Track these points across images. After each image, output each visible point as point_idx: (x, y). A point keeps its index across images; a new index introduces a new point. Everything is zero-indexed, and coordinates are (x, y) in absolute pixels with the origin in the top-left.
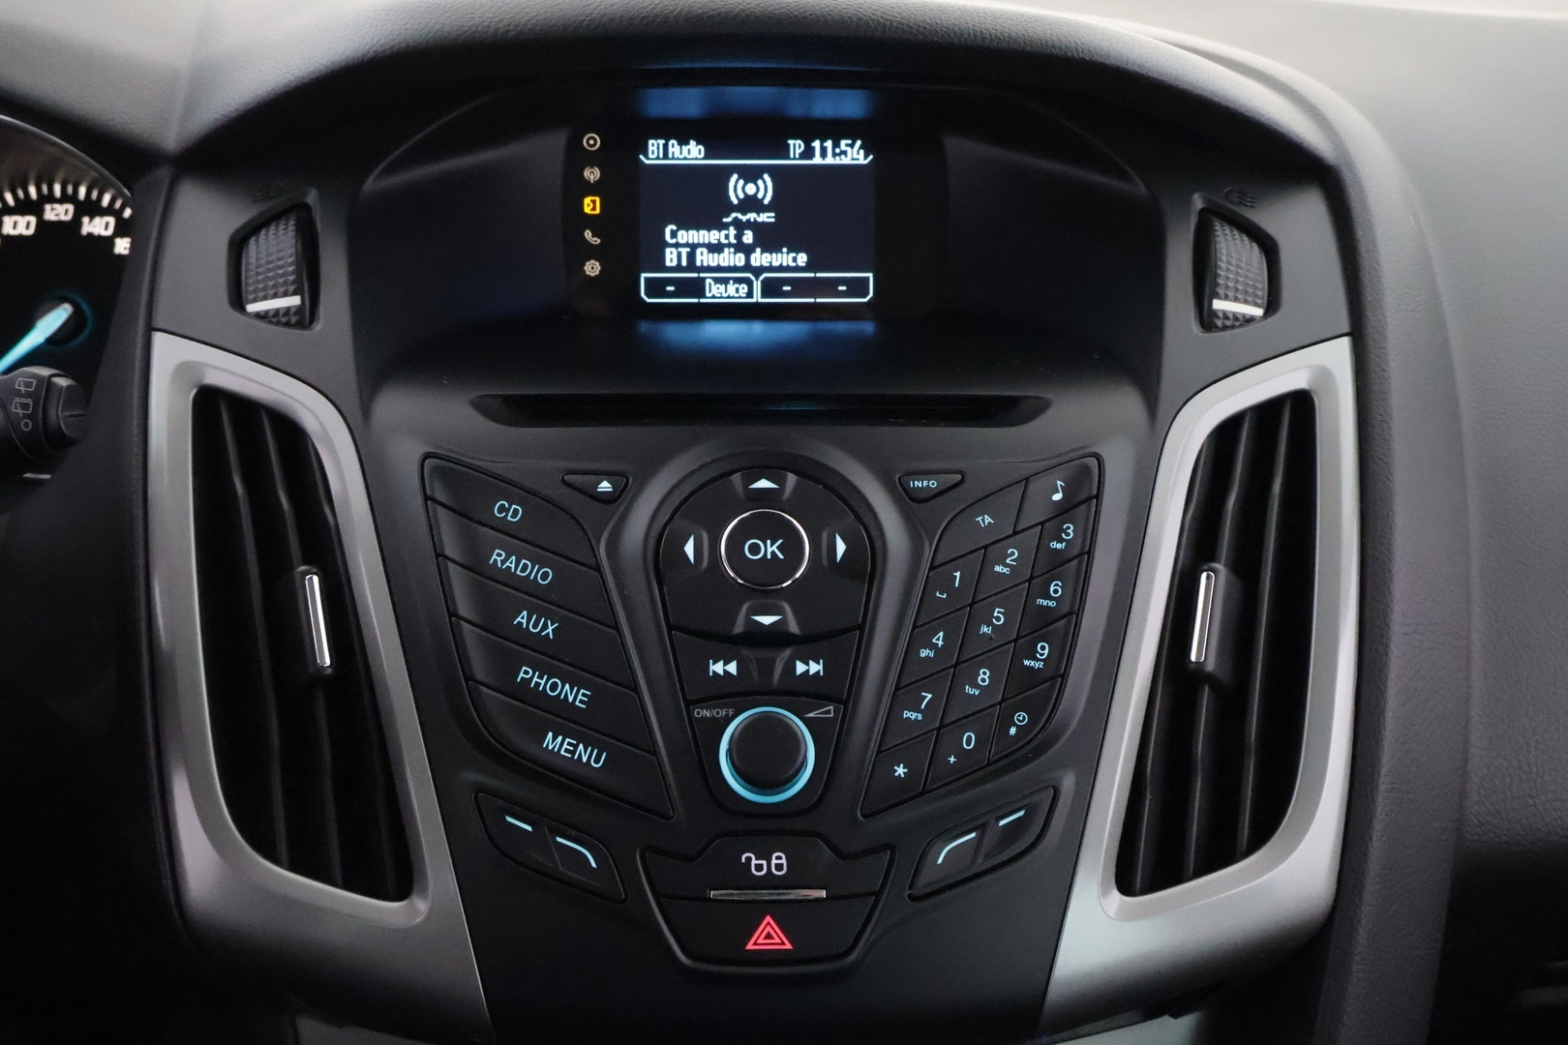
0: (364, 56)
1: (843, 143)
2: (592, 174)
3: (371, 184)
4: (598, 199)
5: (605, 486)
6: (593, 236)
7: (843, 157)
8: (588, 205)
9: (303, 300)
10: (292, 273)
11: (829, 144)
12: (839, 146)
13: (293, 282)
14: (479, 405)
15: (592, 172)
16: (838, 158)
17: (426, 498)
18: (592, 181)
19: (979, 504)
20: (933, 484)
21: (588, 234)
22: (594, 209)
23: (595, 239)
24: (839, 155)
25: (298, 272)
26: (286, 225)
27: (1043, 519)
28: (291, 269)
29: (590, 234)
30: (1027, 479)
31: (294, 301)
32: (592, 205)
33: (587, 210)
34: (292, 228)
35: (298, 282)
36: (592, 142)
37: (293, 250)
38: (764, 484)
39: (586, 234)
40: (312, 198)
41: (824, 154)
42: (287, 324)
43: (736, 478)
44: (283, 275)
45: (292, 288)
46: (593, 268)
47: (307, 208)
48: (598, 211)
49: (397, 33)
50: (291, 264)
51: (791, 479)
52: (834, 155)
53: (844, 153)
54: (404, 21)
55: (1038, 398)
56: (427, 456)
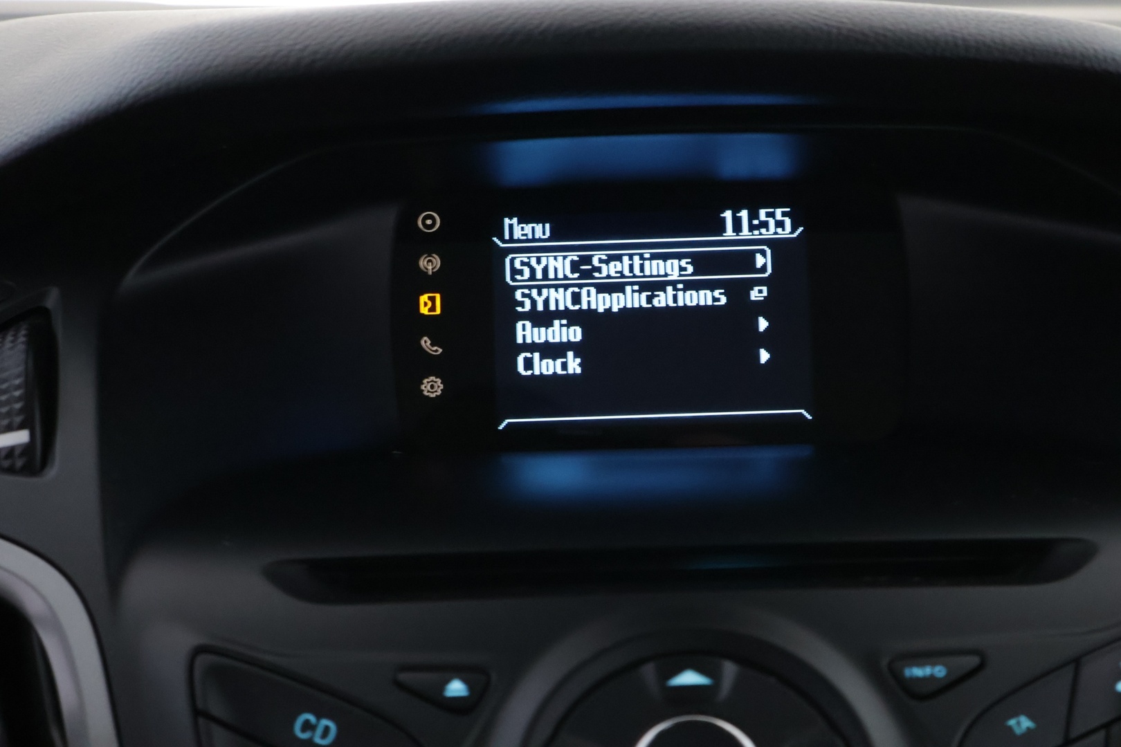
0: (119, 103)
1: (762, 213)
2: (430, 264)
3: (133, 279)
4: (438, 297)
5: (456, 688)
6: (432, 345)
7: (763, 231)
8: (426, 304)
9: (32, 435)
10: (19, 399)
11: (744, 214)
12: (757, 217)
13: (21, 411)
14: (275, 576)
15: (429, 261)
16: (756, 232)
17: (198, 713)
18: (430, 273)
19: (1010, 701)
20: (939, 671)
21: (426, 343)
22: (433, 309)
23: (435, 348)
24: (758, 227)
25: (27, 398)
26: (15, 336)
27: (1105, 719)
28: (17, 393)
29: (429, 342)
30: (1076, 662)
31: (20, 437)
32: (430, 304)
33: (424, 310)
34: (22, 339)
35: (27, 411)
36: (429, 222)
37: (21, 369)
38: (689, 678)
39: (423, 342)
40: (52, 300)
41: (737, 227)
42: (11, 470)
43: (649, 672)
44: (7, 402)
45: (18, 419)
46: (432, 387)
47: (46, 312)
48: (438, 311)
49: (165, 71)
50: (17, 388)
51: (730, 670)
52: (752, 228)
53: (765, 225)
54: (175, 56)
55: (1078, 541)
56: (199, 650)
